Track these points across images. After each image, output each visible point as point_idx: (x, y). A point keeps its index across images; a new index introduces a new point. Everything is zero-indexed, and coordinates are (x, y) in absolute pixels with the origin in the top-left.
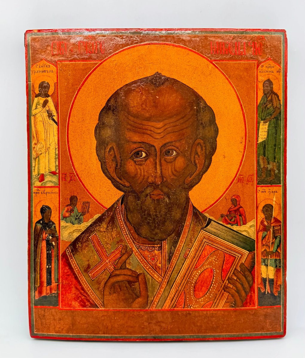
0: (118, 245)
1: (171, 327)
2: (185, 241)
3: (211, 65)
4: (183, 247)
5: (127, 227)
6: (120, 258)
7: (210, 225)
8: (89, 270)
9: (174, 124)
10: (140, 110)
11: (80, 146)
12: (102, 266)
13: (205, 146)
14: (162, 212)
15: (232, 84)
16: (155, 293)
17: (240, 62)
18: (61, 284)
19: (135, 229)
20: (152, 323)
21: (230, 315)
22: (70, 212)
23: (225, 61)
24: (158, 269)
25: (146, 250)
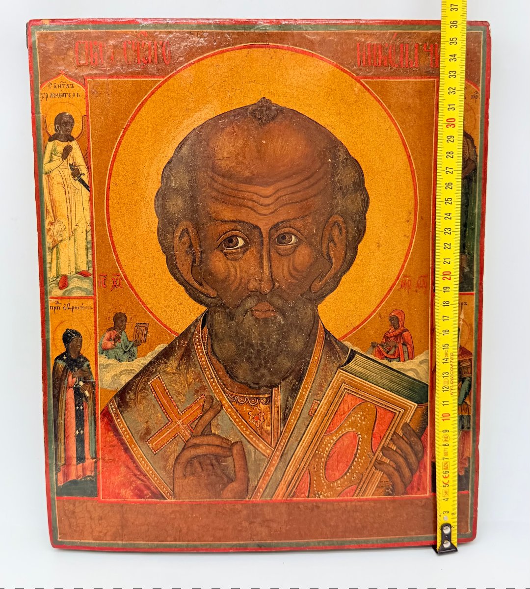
0: (198, 396)
1: (287, 528)
2: (311, 388)
3: (358, 84)
4: (307, 399)
5: (213, 366)
6: (201, 417)
7: (353, 360)
8: (149, 437)
9: (293, 189)
10: (233, 164)
11: (130, 228)
12: (170, 430)
13: (346, 228)
14: (272, 340)
15: (394, 119)
16: (261, 474)
17: (408, 80)
18: (101, 460)
19: (226, 369)
20: (254, 522)
21: (384, 508)
22: (114, 340)
23: (383, 78)
24: (265, 434)
25: (245, 404)
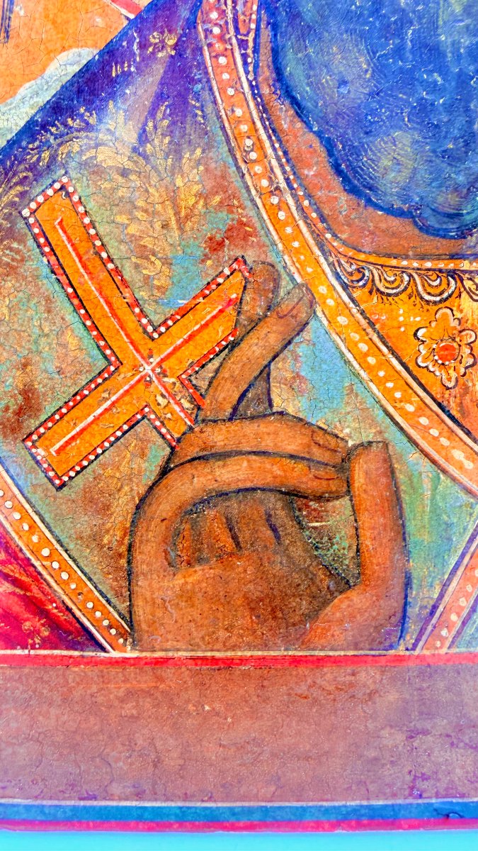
0: (219, 262)
5: (280, 141)
6: (233, 346)
8: (33, 423)
12: (114, 398)
16: (453, 562)
19: (330, 153)
20: (425, 732)
25: (404, 296)
